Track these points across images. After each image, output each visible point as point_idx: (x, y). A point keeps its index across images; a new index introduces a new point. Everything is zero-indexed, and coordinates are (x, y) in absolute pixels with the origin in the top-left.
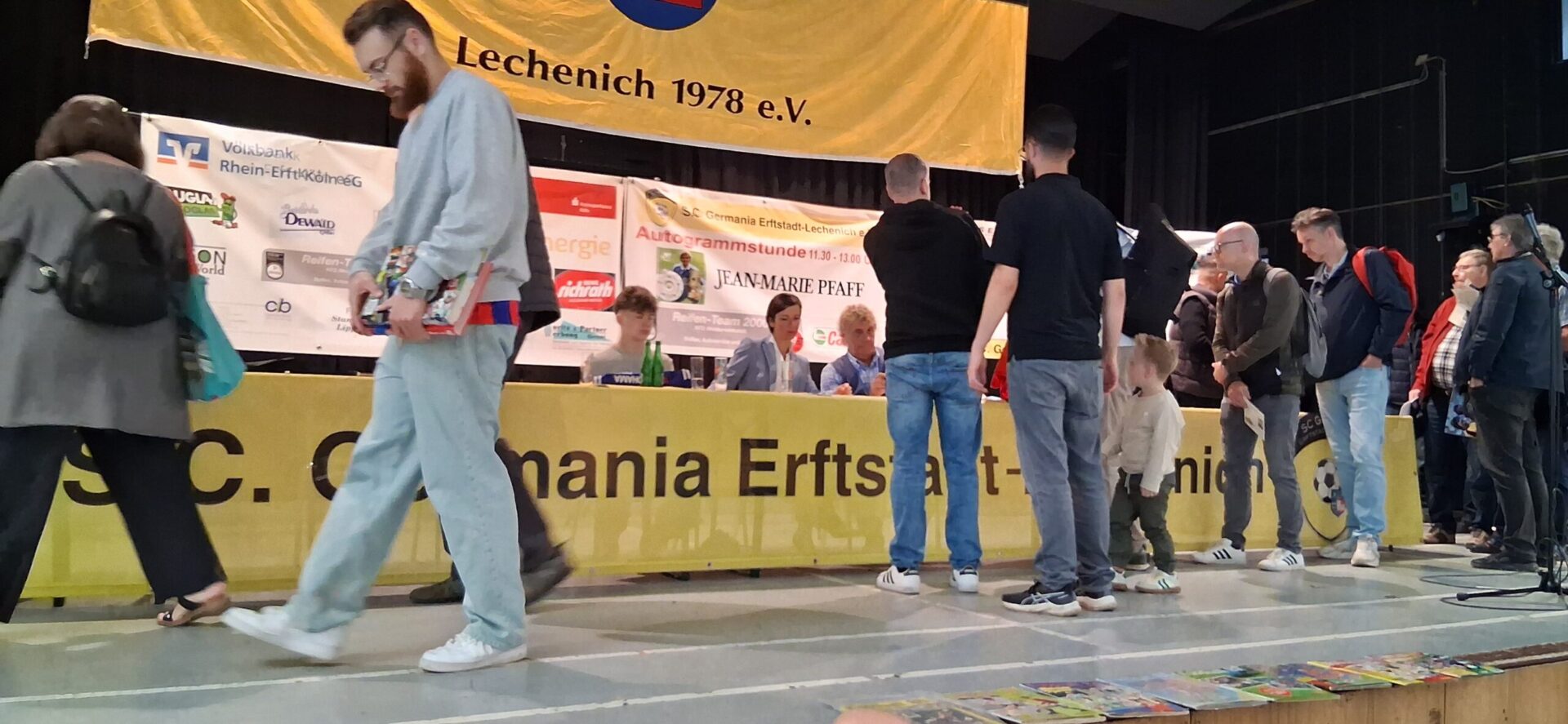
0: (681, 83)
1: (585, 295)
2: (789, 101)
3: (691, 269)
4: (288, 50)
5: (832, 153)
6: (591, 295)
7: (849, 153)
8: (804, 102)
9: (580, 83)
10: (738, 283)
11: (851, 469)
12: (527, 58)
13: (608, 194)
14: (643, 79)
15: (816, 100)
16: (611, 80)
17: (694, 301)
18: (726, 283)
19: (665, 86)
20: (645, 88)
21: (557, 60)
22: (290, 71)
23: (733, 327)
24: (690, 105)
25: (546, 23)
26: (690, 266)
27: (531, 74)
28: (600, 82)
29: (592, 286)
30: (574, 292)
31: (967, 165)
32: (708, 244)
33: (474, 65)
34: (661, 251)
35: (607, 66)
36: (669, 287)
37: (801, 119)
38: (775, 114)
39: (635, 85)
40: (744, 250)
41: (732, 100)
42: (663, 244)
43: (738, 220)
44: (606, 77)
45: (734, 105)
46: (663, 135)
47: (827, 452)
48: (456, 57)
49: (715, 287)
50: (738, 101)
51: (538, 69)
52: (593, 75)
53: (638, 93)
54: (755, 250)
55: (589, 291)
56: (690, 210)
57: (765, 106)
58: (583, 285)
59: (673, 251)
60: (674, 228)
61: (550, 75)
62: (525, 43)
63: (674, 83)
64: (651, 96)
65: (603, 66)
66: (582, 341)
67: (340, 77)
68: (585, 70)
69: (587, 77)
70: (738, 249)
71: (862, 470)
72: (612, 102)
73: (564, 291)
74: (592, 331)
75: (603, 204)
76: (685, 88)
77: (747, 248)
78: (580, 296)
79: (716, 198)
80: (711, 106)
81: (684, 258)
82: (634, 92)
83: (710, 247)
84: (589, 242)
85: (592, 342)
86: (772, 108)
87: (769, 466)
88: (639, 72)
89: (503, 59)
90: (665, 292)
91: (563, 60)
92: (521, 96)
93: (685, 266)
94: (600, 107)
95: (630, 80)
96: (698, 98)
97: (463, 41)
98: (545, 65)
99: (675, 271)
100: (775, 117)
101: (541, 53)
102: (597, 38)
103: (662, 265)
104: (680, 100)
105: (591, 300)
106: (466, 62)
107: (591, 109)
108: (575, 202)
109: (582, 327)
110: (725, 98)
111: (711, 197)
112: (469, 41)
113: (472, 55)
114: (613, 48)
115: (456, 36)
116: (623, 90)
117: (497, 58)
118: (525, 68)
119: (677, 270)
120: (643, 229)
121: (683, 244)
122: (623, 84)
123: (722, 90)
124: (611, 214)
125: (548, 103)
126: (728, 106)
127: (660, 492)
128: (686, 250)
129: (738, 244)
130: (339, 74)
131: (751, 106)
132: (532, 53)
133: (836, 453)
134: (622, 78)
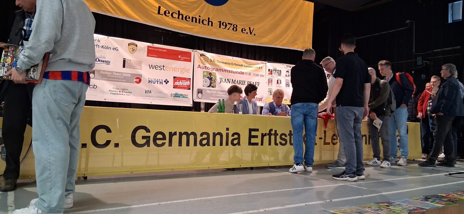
0: (220, 22)
1: (182, 85)
2: (250, 28)
3: (212, 77)
4: (109, 8)
5: (261, 44)
6: (184, 85)
7: (265, 44)
8: (254, 28)
9: (192, 21)
10: (225, 82)
11: (278, 137)
12: (177, 13)
13: (189, 54)
14: (210, 20)
15: (256, 28)
16: (201, 21)
17: (213, 87)
18: (222, 82)
19: (216, 23)
20: (210, 23)
21: (186, 14)
22: (110, 15)
23: (223, 95)
24: (223, 29)
25: (183, 3)
26: (212, 76)
27: (178, 18)
28: (198, 21)
29: (184, 82)
30: (179, 84)
31: (297, 48)
32: (217, 70)
33: (163, 15)
34: (204, 72)
35: (200, 16)
36: (206, 83)
37: (253, 34)
38: (246, 32)
39: (207, 22)
40: (227, 72)
41: (234, 27)
42: (205, 70)
43: (226, 63)
44: (200, 19)
45: (235, 29)
46: (215, 37)
47: (272, 132)
48: (157, 12)
49: (219, 83)
50: (236, 28)
51: (181, 17)
52: (196, 19)
53: (208, 25)
54: (230, 72)
55: (183, 83)
56: (213, 60)
57: (243, 30)
58: (181, 82)
59: (207, 72)
60: (208, 65)
61: (184, 18)
62: (177, 8)
63: (218, 22)
64: (212, 25)
65: (199, 16)
66: (181, 98)
67: (124, 17)
68: (194, 17)
69: (194, 19)
70: (226, 72)
71: (281, 138)
72: (201, 27)
73: (176, 83)
74: (184, 95)
75: (187, 58)
76: (221, 23)
77: (228, 71)
78: (181, 85)
79: (220, 56)
80: (228, 29)
81: (210, 74)
82: (207, 24)
83: (217, 71)
84: (183, 69)
85: (184, 98)
86: (245, 30)
87: (256, 137)
88: (209, 18)
89: (171, 13)
90: (205, 84)
91: (188, 14)
92: (176, 25)
93: (210, 76)
94: (198, 29)
95: (206, 21)
96: (225, 26)
97: (160, 7)
98: (183, 16)
99: (207, 78)
100: (246, 33)
101: (181, 12)
102: (197, 7)
103: (204, 76)
104: (220, 27)
105: (184, 86)
106: (160, 13)
107: (195, 29)
108: (180, 57)
109: (181, 94)
110: (232, 27)
111: (218, 56)
112: (161, 7)
113: (162, 12)
114: (201, 11)
115: (157, 5)
116: (204, 23)
117: (169, 13)
118: (177, 16)
119: (208, 77)
120: (199, 65)
121: (210, 70)
122: (204, 22)
123: (231, 24)
124: (190, 61)
125: (183, 27)
126: (233, 29)
127: (227, 144)
128: (211, 72)
129: (226, 70)
130: (124, 16)
131: (239, 29)
132: (179, 11)
133: (274, 133)
134: (204, 20)
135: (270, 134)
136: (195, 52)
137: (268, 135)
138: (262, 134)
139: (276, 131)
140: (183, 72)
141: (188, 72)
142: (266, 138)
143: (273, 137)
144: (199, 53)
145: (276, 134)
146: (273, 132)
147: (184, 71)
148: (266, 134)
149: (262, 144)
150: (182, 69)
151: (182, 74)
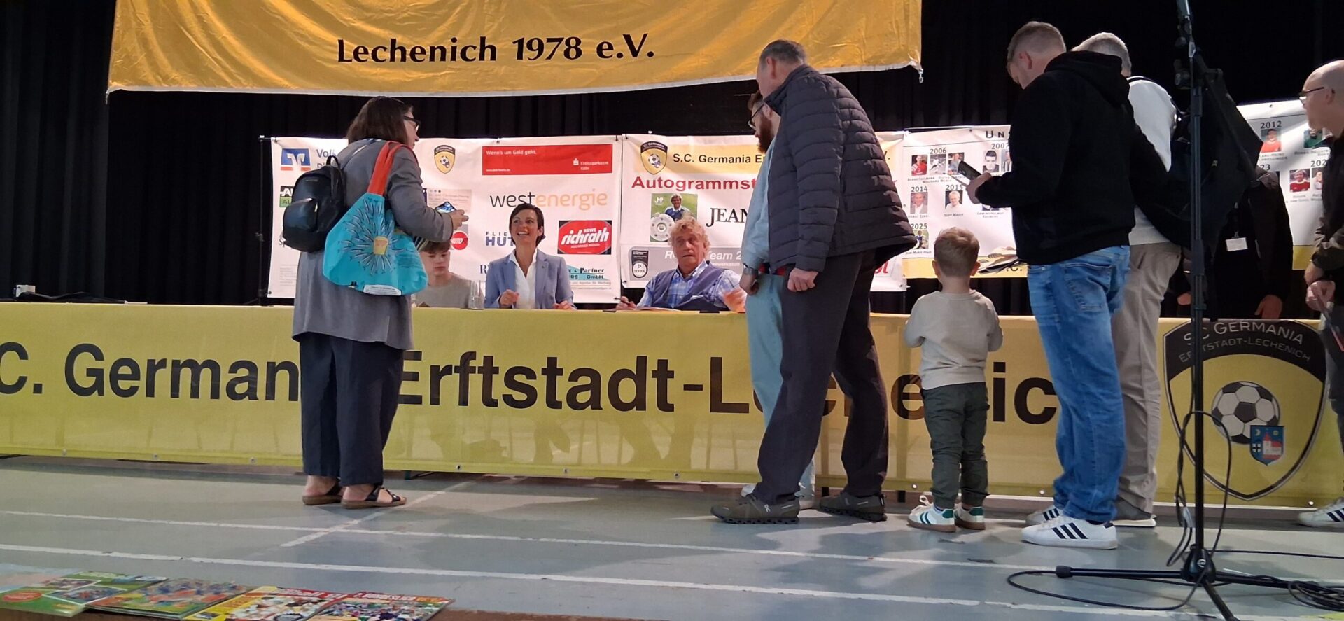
0: (521, 42)
1: (585, 242)
2: (628, 38)
3: (682, 210)
4: (223, 74)
5: (677, 80)
6: (590, 241)
7: (695, 77)
8: (645, 36)
9: (432, 58)
10: (733, 220)
11: (498, 382)
12: (389, 47)
13: (606, 151)
14: (486, 44)
15: (656, 31)
16: (458, 51)
18: (719, 220)
19: (506, 47)
20: (488, 52)
21: (412, 43)
22: (225, 90)
23: (726, 261)
24: (530, 59)
25: (405, 15)
26: (681, 207)
27: (393, 59)
28: (449, 55)
29: (590, 233)
30: (575, 239)
32: (701, 185)
33: (351, 61)
34: (654, 196)
35: (454, 40)
37: (643, 52)
38: (614, 53)
39: (479, 51)
40: (737, 187)
42: (657, 190)
43: (732, 160)
44: (454, 49)
45: (573, 52)
46: (505, 90)
47: (472, 363)
48: (337, 58)
50: (576, 47)
51: (398, 54)
52: (443, 50)
53: (482, 57)
55: (588, 237)
56: (682, 158)
57: (604, 48)
58: (583, 233)
60: (666, 174)
61: (408, 56)
62: (386, 35)
63: (514, 43)
64: (493, 57)
65: (450, 40)
66: (582, 281)
67: (255, 87)
68: (436, 46)
69: (438, 52)
70: (731, 187)
72: (459, 69)
73: (567, 239)
74: (591, 272)
75: (601, 161)
76: (525, 45)
77: (740, 185)
78: (581, 242)
79: (711, 142)
80: (550, 57)
81: (675, 200)
82: (478, 58)
83: (703, 188)
84: (588, 195)
85: (591, 281)
86: (611, 47)
87: (415, 377)
88: (483, 39)
89: (370, 52)
90: (657, 233)
91: (417, 43)
92: (386, 79)
93: (676, 208)
94: (448, 77)
95: (475, 48)
96: (537, 52)
97: (341, 42)
98: (403, 50)
99: (666, 213)
100: (615, 56)
101: (400, 40)
102: (447, 16)
103: (655, 209)
104: (520, 56)
105: (590, 245)
106: (345, 58)
107: (441, 79)
108: (576, 162)
109: (582, 269)
110: (563, 46)
111: (705, 142)
112: (345, 42)
113: (348, 53)
114: (458, 25)
115: (335, 40)
116: (468, 58)
117: (366, 52)
118: (388, 55)
119: (670, 211)
120: (639, 178)
122: (469, 54)
123: (560, 40)
124: (609, 169)
125: (407, 80)
126: (567, 54)
128: (678, 194)
129: (731, 183)
130: (254, 85)
131: (589, 49)
132: (394, 41)
133: (482, 365)
134: (467, 47)
135: (464, 369)
136: (626, 142)
137: (455, 372)
138: (434, 369)
139: (488, 360)
140: (588, 205)
141: (602, 202)
142: (450, 384)
143: (476, 381)
144: (636, 142)
145: (489, 369)
146: (478, 363)
147: (590, 201)
148: (448, 370)
149: (435, 400)
150: (584, 198)
151: (584, 210)
